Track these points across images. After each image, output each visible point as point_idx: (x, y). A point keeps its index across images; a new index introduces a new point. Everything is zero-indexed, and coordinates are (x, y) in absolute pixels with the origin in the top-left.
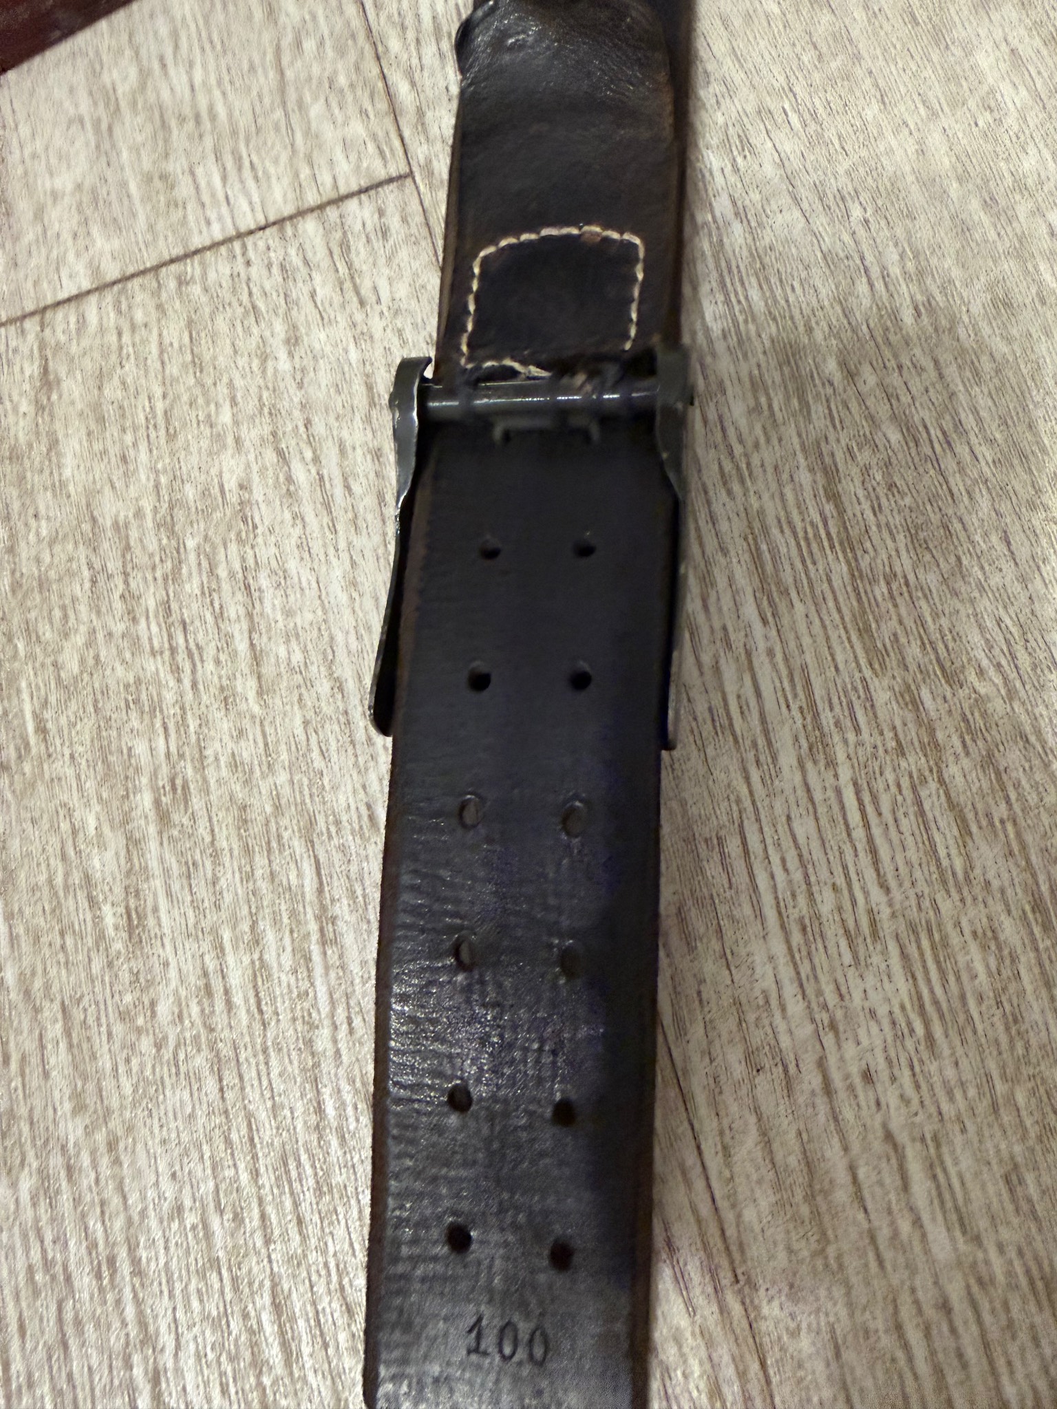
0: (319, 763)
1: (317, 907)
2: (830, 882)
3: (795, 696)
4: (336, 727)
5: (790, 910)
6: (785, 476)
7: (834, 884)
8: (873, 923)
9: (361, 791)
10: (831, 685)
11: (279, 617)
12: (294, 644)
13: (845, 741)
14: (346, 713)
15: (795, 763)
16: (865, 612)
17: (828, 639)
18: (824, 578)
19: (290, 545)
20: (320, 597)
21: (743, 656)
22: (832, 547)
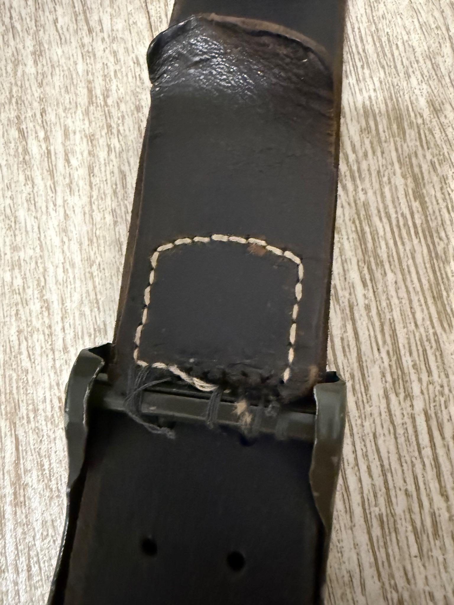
0: (26, 364)
1: (13, 475)
2: (403, 489)
3: (385, 342)
4: (41, 337)
5: (372, 509)
6: (385, 179)
7: (406, 490)
8: (435, 524)
9: (56, 388)
10: (412, 337)
11: (8, 251)
12: (17, 271)
13: (420, 380)
14: (50, 327)
15: (381, 392)
16: (438, 284)
17: (410, 301)
18: (410, 256)
19: (21, 199)
20: (39, 239)
21: (348, 309)
22: (417, 233)
